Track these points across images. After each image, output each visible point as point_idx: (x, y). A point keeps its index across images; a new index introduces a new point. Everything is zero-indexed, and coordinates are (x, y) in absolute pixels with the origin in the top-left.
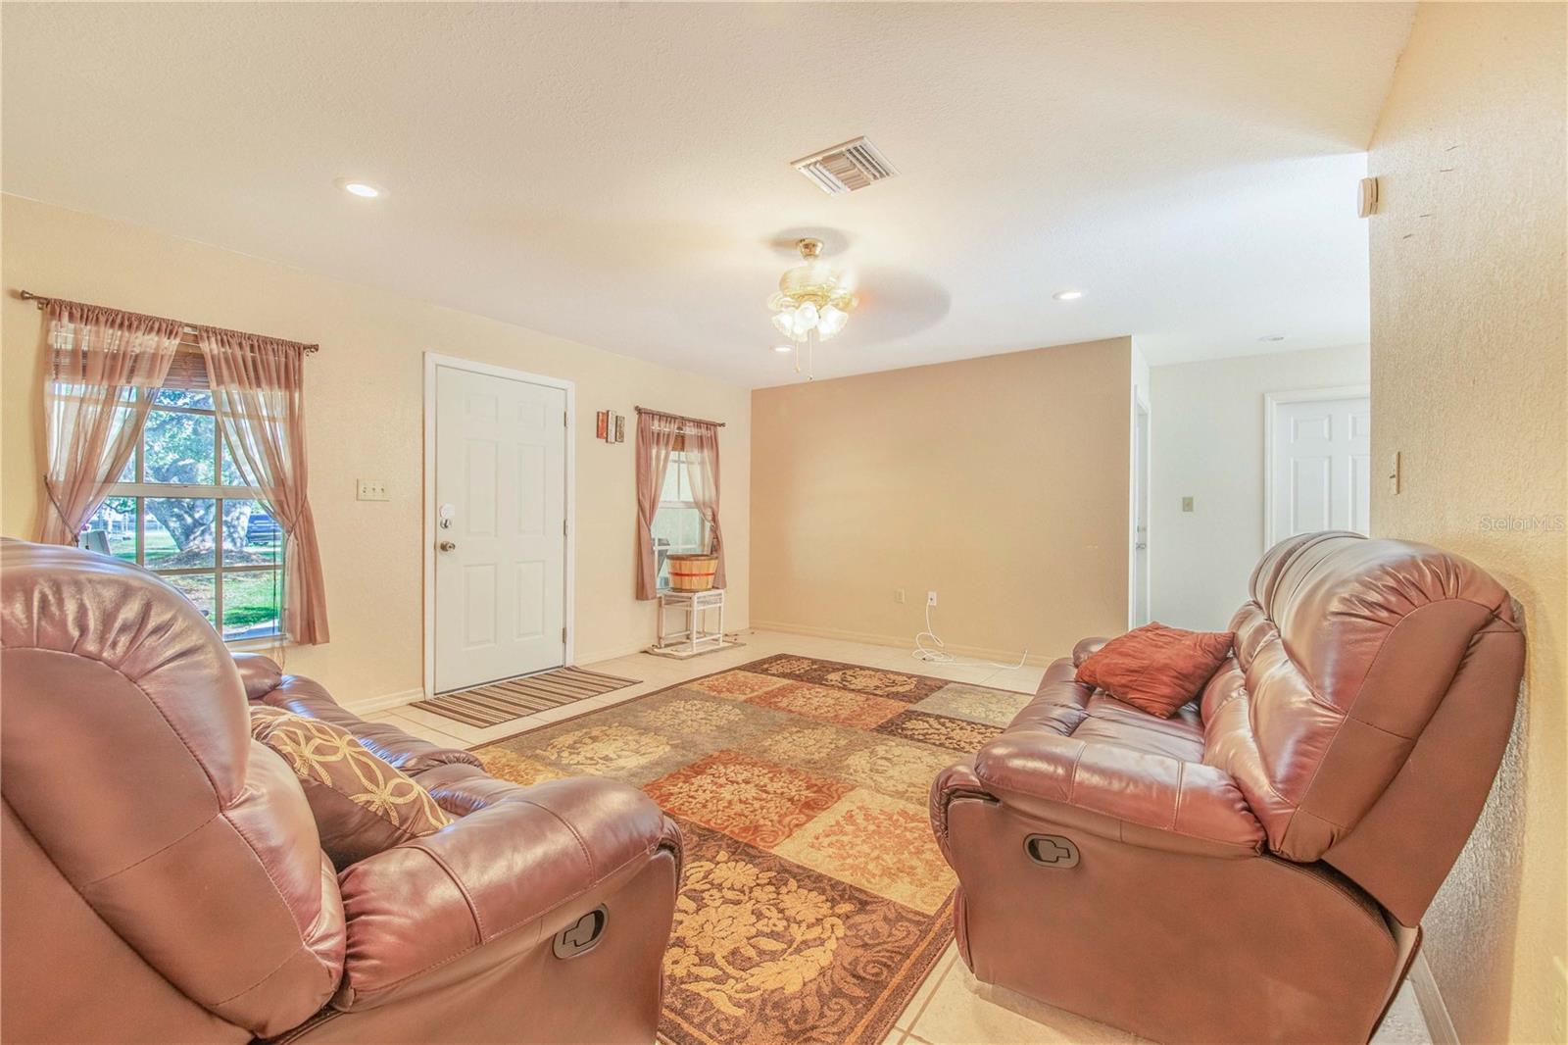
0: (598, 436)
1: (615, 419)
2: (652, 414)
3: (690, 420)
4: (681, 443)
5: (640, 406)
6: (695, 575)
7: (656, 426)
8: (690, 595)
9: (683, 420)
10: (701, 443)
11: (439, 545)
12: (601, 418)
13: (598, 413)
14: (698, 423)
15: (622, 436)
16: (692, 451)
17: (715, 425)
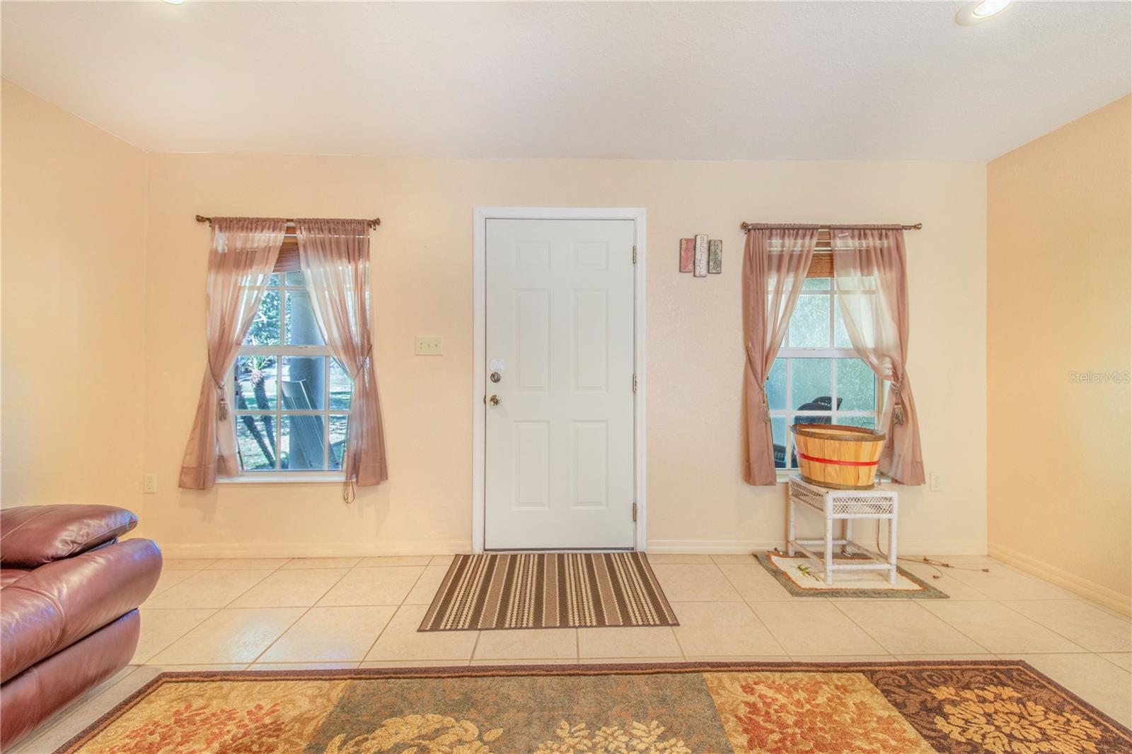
0: (680, 271)
1: (706, 246)
2: (770, 230)
3: (842, 229)
4: (825, 264)
5: (749, 222)
6: (831, 462)
7: (776, 245)
8: (822, 490)
9: (832, 230)
10: (864, 260)
11: (488, 399)
12: (684, 246)
13: (681, 240)
14: (861, 231)
15: (718, 264)
16: (848, 275)
17: (898, 229)
